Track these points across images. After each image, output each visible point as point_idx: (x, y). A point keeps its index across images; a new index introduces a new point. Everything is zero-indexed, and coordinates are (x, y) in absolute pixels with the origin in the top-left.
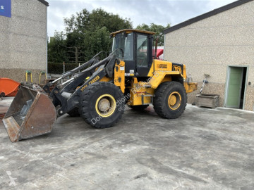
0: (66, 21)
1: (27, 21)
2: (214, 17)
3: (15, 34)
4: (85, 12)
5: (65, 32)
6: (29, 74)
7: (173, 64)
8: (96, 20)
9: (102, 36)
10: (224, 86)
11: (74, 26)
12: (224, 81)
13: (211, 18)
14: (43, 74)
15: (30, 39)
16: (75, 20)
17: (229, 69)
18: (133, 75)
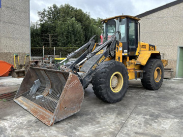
0: (40, 14)
1: (14, 12)
2: (166, 9)
3: (4, 22)
4: (55, 7)
5: (39, 23)
6: (17, 56)
7: (150, 45)
8: (65, 12)
9: (73, 25)
10: (176, 61)
11: (46, 18)
12: (175, 58)
13: (164, 10)
14: (28, 56)
15: (17, 27)
16: (46, 13)
17: (179, 49)
18: (126, 54)
